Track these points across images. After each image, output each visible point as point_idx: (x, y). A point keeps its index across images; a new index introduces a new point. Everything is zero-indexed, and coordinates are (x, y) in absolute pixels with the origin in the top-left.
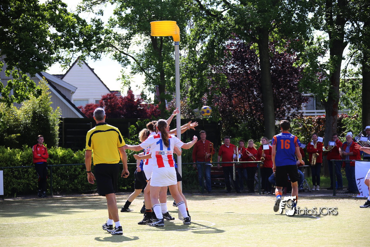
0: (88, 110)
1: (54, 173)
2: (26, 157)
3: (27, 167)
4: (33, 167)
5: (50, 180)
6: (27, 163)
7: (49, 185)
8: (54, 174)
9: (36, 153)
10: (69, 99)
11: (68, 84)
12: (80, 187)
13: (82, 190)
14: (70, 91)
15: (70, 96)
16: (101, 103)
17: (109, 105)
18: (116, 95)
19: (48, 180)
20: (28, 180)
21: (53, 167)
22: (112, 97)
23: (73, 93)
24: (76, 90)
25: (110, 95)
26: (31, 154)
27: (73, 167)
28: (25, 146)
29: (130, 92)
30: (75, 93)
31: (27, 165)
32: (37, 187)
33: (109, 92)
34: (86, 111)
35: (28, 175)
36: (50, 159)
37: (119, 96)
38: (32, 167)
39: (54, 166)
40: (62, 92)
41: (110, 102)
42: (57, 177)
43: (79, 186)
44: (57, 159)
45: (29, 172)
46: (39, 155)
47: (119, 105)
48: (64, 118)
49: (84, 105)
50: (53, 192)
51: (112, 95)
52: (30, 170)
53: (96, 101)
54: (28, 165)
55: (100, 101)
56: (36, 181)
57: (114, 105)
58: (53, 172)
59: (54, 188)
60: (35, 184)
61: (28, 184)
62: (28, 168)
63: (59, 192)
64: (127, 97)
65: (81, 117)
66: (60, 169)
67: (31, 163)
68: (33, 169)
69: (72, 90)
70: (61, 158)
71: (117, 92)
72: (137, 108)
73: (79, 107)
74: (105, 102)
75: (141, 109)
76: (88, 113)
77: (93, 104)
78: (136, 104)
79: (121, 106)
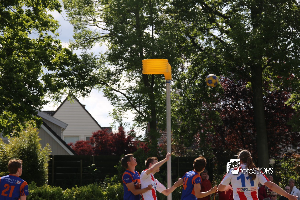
10: (60, 136)
11: (59, 120)
14: (61, 127)
15: (61, 133)
16: (92, 140)
17: (100, 142)
18: (108, 132)
22: (103, 134)
23: (64, 129)
24: (66, 127)
25: (101, 132)
29: (121, 129)
30: (66, 130)
33: (100, 129)
34: (76, 147)
36: (39, 197)
37: (110, 133)
40: (52, 129)
41: (101, 139)
44: (46, 197)
47: (110, 142)
48: (54, 156)
49: (74, 141)
51: (103, 131)
53: (87, 138)
55: (91, 137)
57: (105, 141)
64: (117, 134)
65: (72, 154)
69: (63, 127)
70: (50, 196)
71: (108, 129)
72: (128, 145)
73: (70, 144)
74: (95, 139)
75: (132, 146)
76: (79, 150)
77: (83, 141)
78: (127, 141)
79: (112, 143)
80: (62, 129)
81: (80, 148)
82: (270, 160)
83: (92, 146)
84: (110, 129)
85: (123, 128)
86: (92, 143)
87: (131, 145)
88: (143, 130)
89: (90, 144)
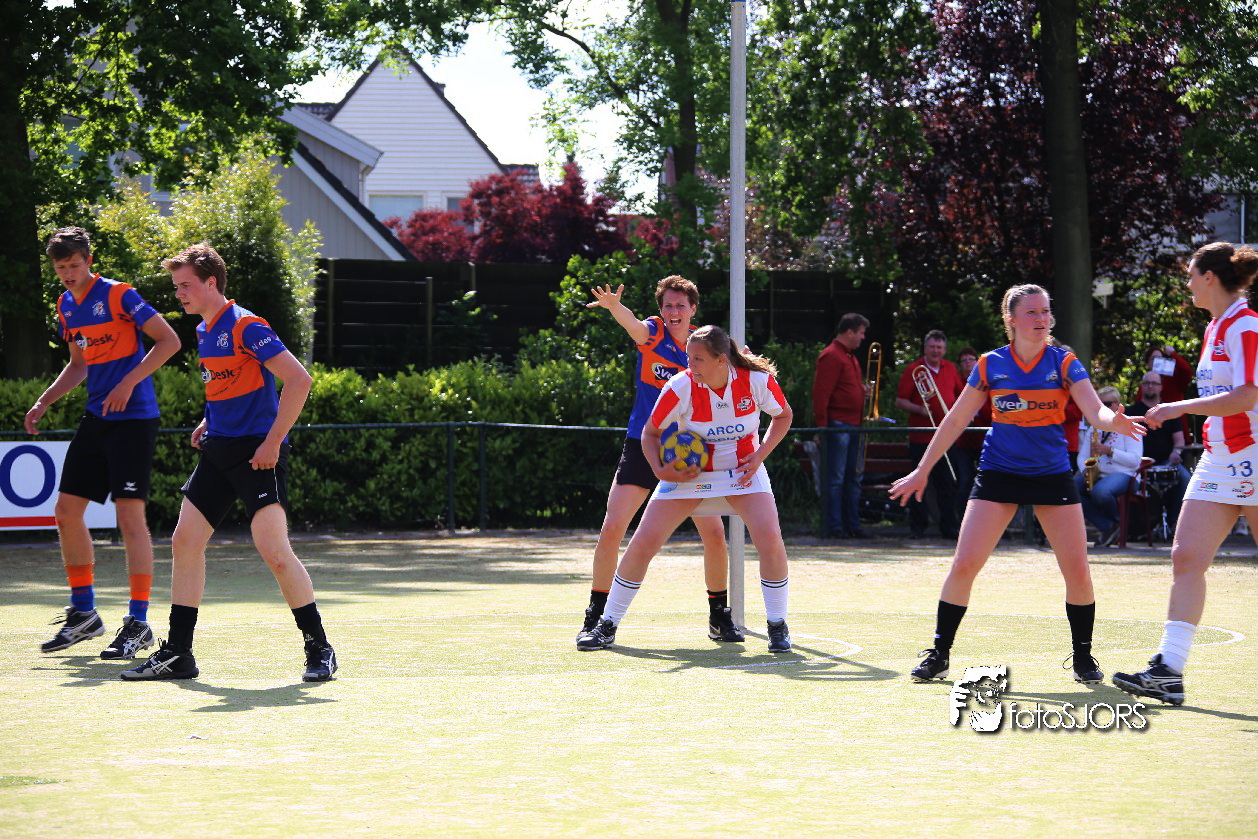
0: (419, 232)
10: (355, 193)
11: (351, 136)
12: (384, 506)
13: (392, 519)
14: (358, 162)
15: (358, 181)
16: (468, 209)
17: (497, 217)
18: (523, 181)
22: (507, 188)
23: (369, 169)
24: (377, 160)
25: (499, 181)
27: (361, 435)
29: (572, 172)
30: (374, 171)
33: (495, 171)
34: (413, 234)
37: (531, 185)
40: (329, 166)
41: (501, 204)
42: (304, 468)
43: (383, 504)
47: (531, 216)
48: (335, 261)
49: (405, 213)
51: (507, 179)
53: (451, 201)
55: (463, 200)
57: (515, 215)
64: (558, 189)
65: (395, 256)
66: (315, 441)
69: (366, 160)
70: (321, 403)
71: (526, 170)
72: (595, 228)
73: (389, 221)
74: (480, 204)
75: (607, 231)
76: (420, 245)
77: (437, 211)
78: (590, 214)
79: (537, 219)
80: (362, 167)
81: (424, 238)
82: (1096, 283)
83: (467, 229)
84: (531, 169)
85: (579, 170)
86: (469, 220)
87: (604, 227)
88: (649, 176)
89: (460, 223)
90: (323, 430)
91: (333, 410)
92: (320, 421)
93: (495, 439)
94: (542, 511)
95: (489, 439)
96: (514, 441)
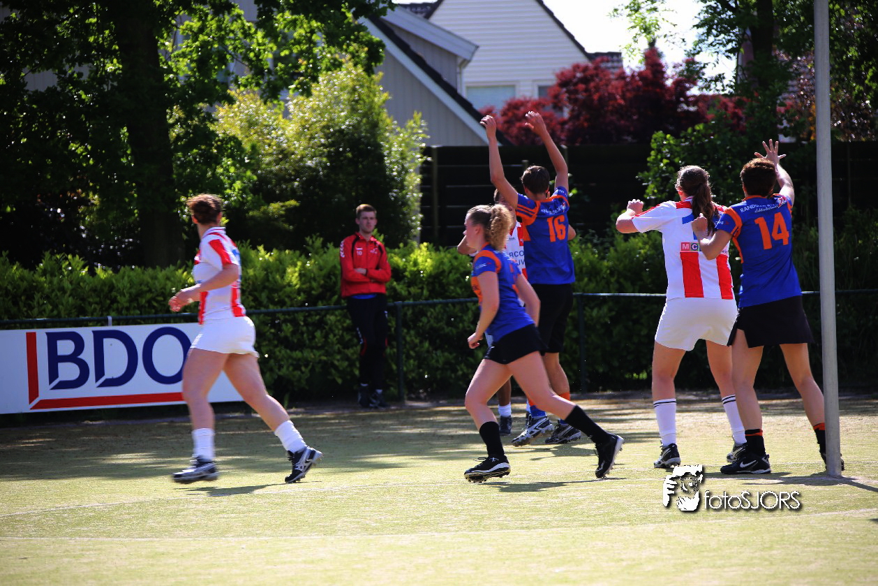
0: (512, 120)
1: (409, 328)
2: (319, 276)
3: (322, 310)
4: (342, 309)
5: (395, 350)
6: (321, 297)
7: (394, 367)
8: (408, 333)
9: (350, 265)
10: (452, 83)
11: (448, 32)
14: (455, 56)
15: (456, 73)
16: (556, 97)
17: (584, 102)
18: (607, 68)
19: (388, 350)
20: (327, 351)
21: (406, 308)
22: (592, 76)
23: (465, 62)
24: (473, 54)
25: (585, 69)
26: (335, 267)
27: (468, 309)
28: (313, 242)
29: (653, 57)
30: (471, 64)
31: (320, 303)
32: (355, 375)
33: (583, 61)
34: (506, 122)
35: (326, 337)
36: (396, 281)
37: (616, 71)
38: (336, 309)
39: (408, 305)
40: (430, 60)
41: (586, 90)
42: (417, 341)
44: (418, 281)
45: (327, 324)
46: (362, 271)
47: (616, 99)
48: (438, 149)
49: (500, 103)
50: (405, 391)
51: (592, 66)
52: (332, 318)
53: (541, 89)
54: (325, 302)
55: (552, 88)
56: (353, 354)
57: (601, 99)
58: (406, 325)
59: (410, 377)
60: (346, 363)
61: (327, 366)
62: (323, 313)
63: (426, 391)
64: (640, 74)
66: (426, 316)
67: (334, 295)
68: (340, 315)
69: (462, 53)
70: (430, 280)
71: (610, 58)
72: (677, 108)
73: (485, 110)
74: (567, 92)
75: (688, 111)
76: (514, 131)
77: (528, 99)
78: (671, 95)
79: (622, 102)
80: (459, 61)
81: (518, 124)
83: (557, 115)
84: (615, 57)
85: (660, 55)
86: (558, 106)
87: (685, 107)
88: (728, 57)
89: (550, 109)
90: (434, 305)
91: (442, 285)
92: (430, 297)
93: (592, 309)
94: (638, 374)
95: (587, 308)
96: (610, 310)
